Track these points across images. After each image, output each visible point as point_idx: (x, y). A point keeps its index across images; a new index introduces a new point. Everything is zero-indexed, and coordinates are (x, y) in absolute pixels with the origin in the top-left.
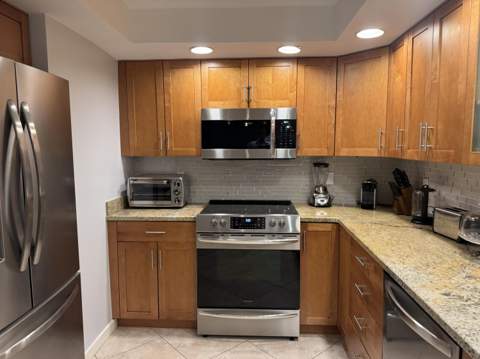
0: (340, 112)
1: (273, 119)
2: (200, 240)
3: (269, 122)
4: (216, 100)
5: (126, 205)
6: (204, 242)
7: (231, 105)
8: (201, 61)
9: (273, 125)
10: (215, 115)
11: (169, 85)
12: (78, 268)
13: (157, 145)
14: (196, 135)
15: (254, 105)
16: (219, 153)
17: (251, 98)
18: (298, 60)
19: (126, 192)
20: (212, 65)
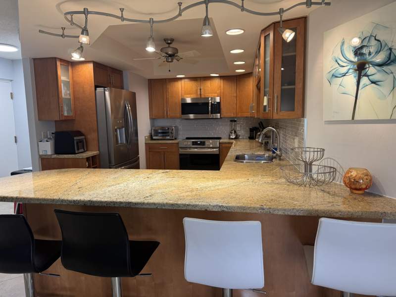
0: (238, 98)
1: (210, 101)
2: (180, 150)
3: (208, 103)
4: (187, 94)
5: (152, 139)
6: (182, 151)
7: (194, 96)
8: (181, 79)
9: (210, 104)
10: (189, 101)
11: (168, 89)
12: (138, 154)
13: (164, 113)
14: (179, 109)
15: (203, 96)
16: (192, 116)
17: (202, 93)
18: (220, 77)
19: (151, 133)
20: (186, 80)
